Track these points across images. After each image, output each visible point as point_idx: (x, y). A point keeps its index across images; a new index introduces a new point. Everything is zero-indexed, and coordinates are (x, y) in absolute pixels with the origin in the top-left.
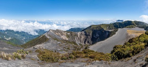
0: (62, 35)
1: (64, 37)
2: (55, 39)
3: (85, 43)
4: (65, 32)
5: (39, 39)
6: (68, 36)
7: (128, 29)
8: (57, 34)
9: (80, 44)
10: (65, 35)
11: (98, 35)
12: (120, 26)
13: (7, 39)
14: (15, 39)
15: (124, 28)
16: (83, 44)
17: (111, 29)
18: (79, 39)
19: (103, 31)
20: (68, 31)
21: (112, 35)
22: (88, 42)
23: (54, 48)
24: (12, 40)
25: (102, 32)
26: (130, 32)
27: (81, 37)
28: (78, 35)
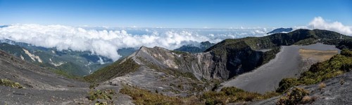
0: (166, 58)
1: (170, 63)
2: (153, 66)
3: (212, 76)
4: (171, 52)
5: (121, 66)
6: (177, 61)
7: (301, 46)
8: (155, 55)
9: (202, 78)
10: (171, 59)
11: (238, 60)
12: (284, 41)
13: (56, 65)
14: (71, 63)
15: (293, 46)
16: (209, 78)
17: (265, 48)
18: (201, 68)
19: (250, 52)
20: (177, 51)
21: (269, 60)
22: (219, 74)
23: (150, 84)
24: (64, 66)
25: (248, 54)
26: (305, 53)
27: (203, 64)
28: (197, 59)
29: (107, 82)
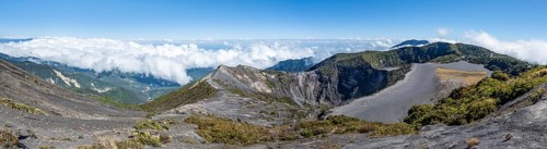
0: (254, 80)
1: (260, 86)
2: (236, 90)
3: (318, 100)
4: (261, 71)
5: (190, 92)
6: (270, 84)
7: (439, 64)
8: (239, 77)
9: (304, 104)
10: (262, 81)
11: (353, 81)
12: (416, 57)
13: (100, 91)
14: (122, 89)
15: (429, 63)
16: (314, 103)
17: (391, 66)
18: (303, 92)
19: (370, 71)
20: (269, 71)
21: (396, 81)
22: (327, 98)
23: (232, 112)
24: (113, 93)
25: (366, 73)
26: (444, 73)
27: (306, 86)
28: (298, 80)
29: (173, 110)
